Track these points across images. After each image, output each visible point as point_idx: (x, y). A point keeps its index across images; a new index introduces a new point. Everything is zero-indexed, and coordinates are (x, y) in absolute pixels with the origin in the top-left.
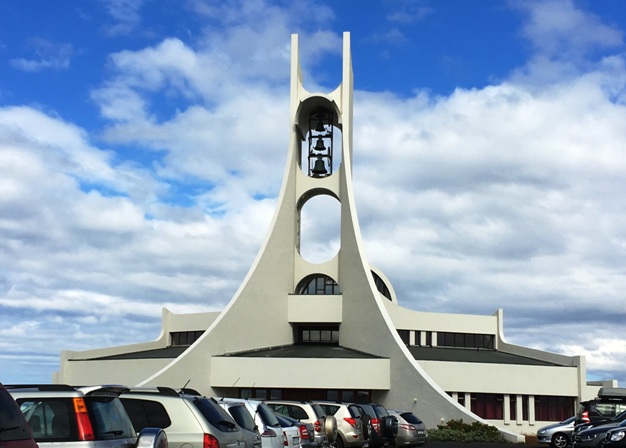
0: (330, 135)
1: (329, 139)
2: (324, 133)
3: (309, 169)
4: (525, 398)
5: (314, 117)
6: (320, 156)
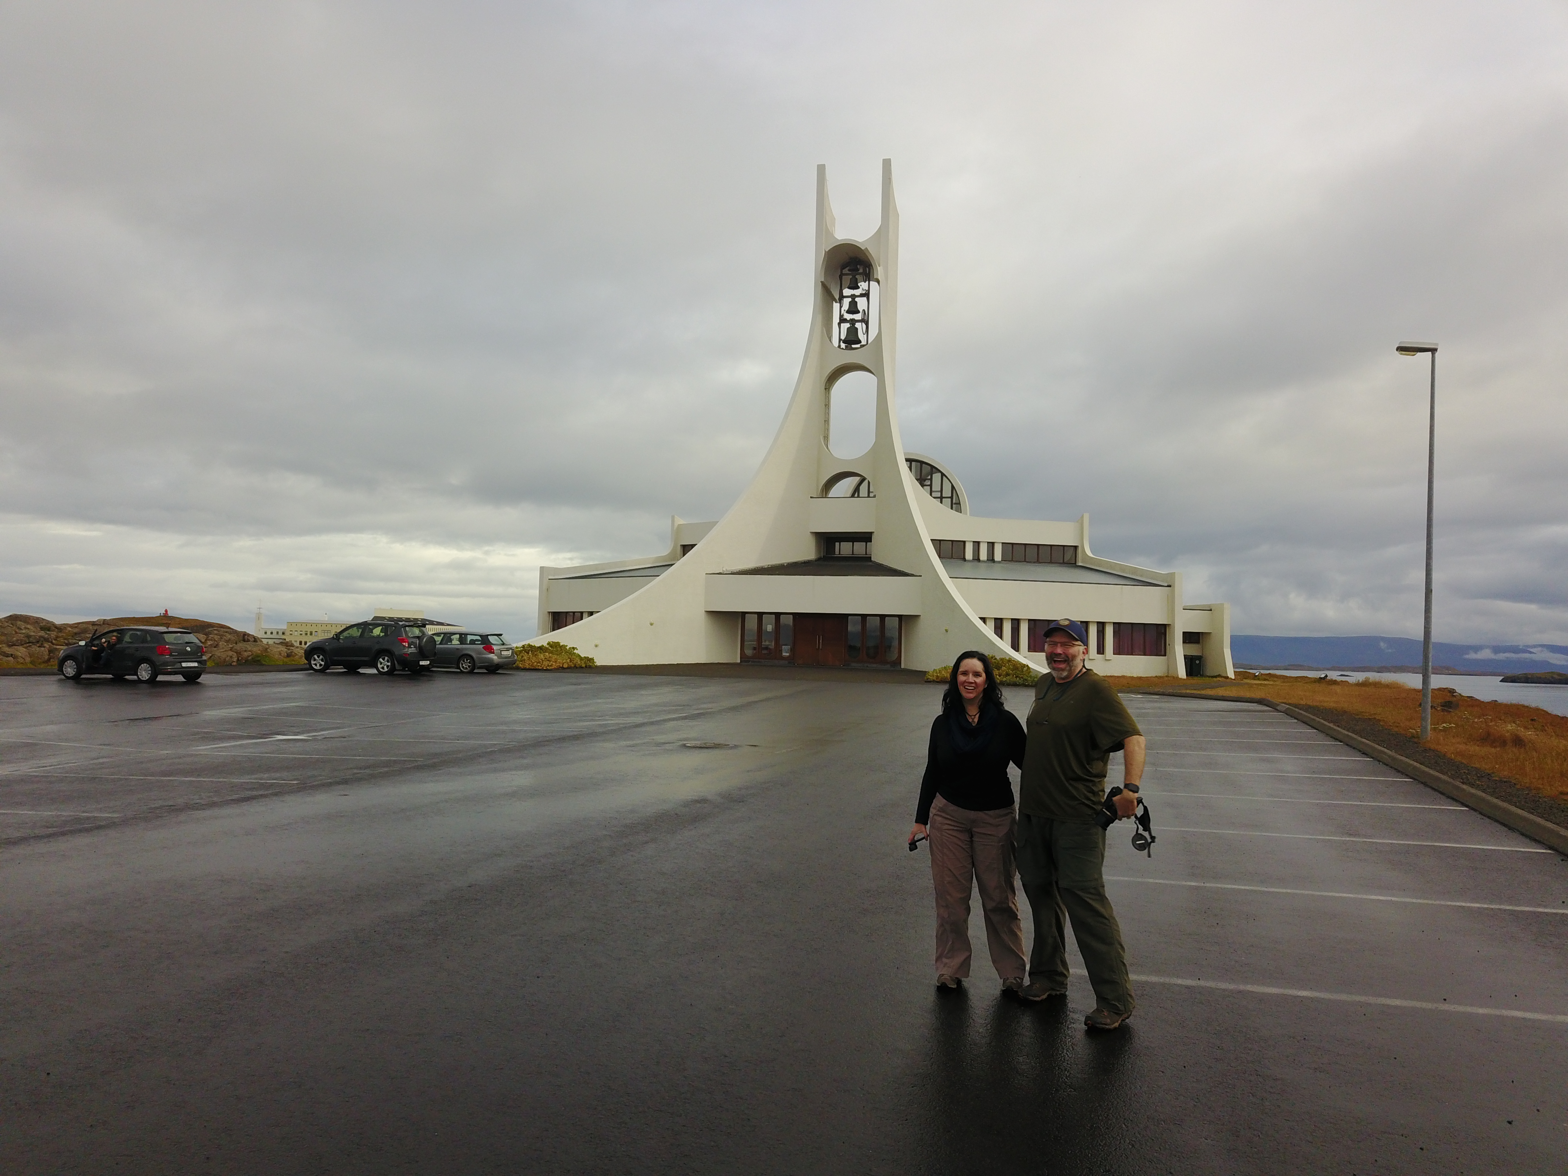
0: (866, 295)
1: (865, 299)
2: (857, 292)
3: (840, 340)
4: (1101, 626)
5: (846, 271)
6: (853, 322)
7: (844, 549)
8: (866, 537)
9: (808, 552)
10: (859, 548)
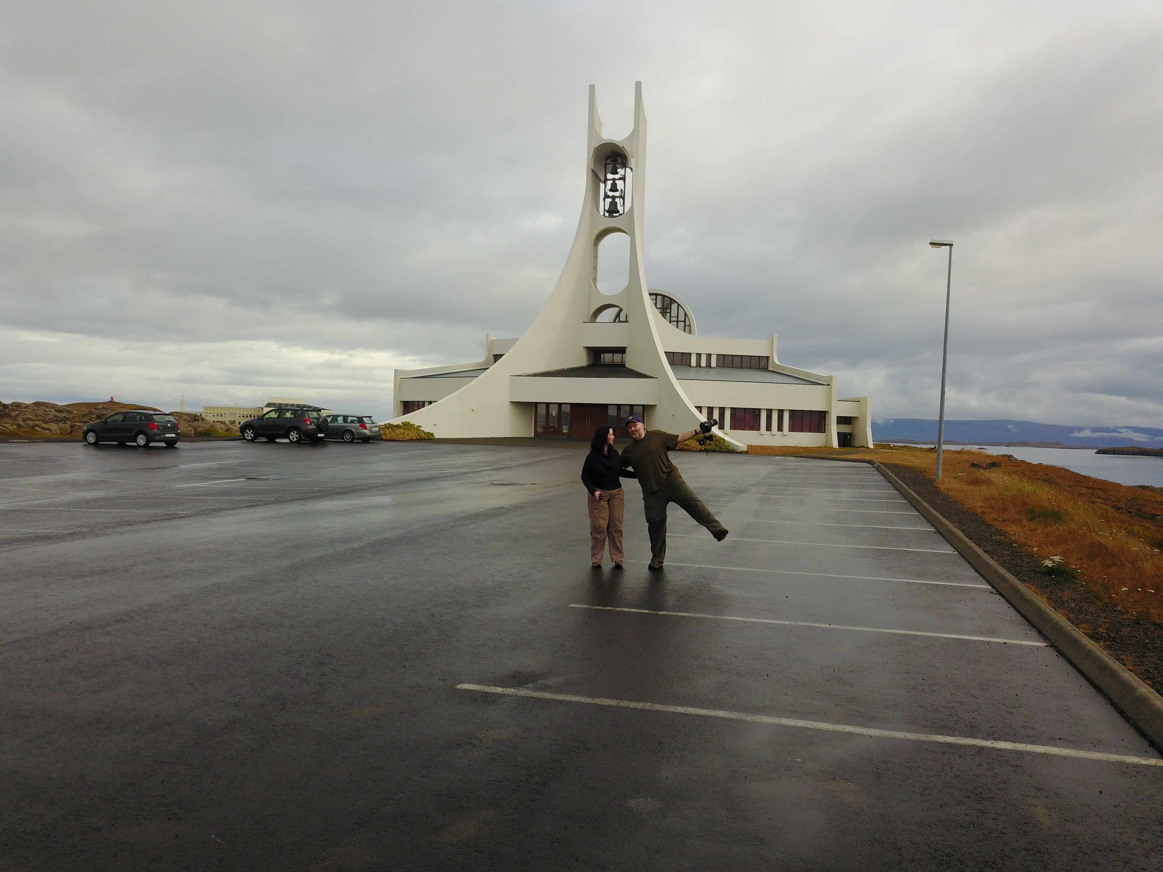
0: (623, 178)
1: (622, 181)
2: (617, 176)
3: (605, 210)
4: (781, 412)
5: (609, 161)
6: (614, 197)
7: (607, 358)
8: (622, 350)
9: (581, 360)
10: (617, 357)
